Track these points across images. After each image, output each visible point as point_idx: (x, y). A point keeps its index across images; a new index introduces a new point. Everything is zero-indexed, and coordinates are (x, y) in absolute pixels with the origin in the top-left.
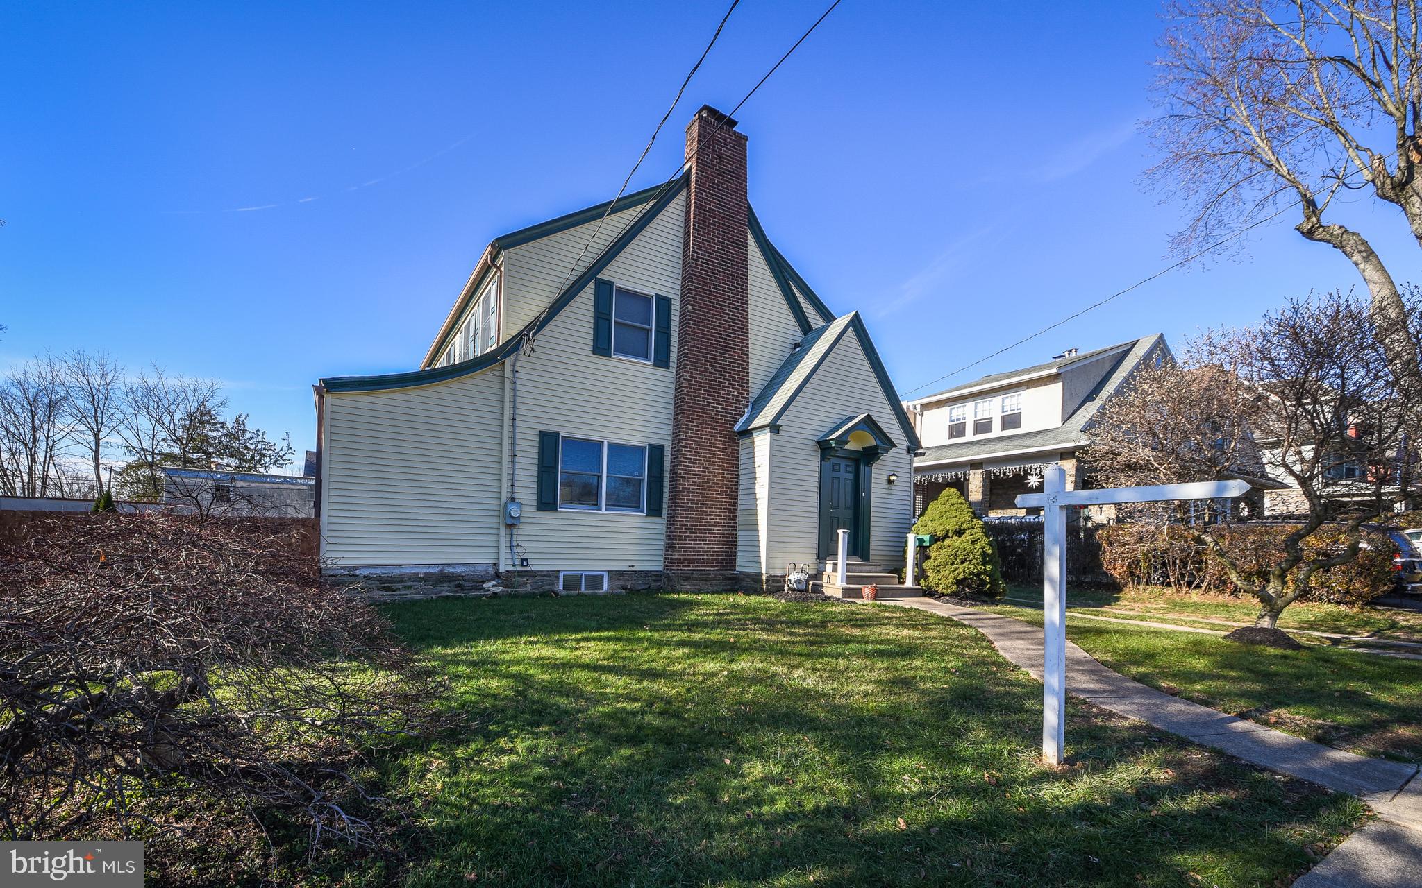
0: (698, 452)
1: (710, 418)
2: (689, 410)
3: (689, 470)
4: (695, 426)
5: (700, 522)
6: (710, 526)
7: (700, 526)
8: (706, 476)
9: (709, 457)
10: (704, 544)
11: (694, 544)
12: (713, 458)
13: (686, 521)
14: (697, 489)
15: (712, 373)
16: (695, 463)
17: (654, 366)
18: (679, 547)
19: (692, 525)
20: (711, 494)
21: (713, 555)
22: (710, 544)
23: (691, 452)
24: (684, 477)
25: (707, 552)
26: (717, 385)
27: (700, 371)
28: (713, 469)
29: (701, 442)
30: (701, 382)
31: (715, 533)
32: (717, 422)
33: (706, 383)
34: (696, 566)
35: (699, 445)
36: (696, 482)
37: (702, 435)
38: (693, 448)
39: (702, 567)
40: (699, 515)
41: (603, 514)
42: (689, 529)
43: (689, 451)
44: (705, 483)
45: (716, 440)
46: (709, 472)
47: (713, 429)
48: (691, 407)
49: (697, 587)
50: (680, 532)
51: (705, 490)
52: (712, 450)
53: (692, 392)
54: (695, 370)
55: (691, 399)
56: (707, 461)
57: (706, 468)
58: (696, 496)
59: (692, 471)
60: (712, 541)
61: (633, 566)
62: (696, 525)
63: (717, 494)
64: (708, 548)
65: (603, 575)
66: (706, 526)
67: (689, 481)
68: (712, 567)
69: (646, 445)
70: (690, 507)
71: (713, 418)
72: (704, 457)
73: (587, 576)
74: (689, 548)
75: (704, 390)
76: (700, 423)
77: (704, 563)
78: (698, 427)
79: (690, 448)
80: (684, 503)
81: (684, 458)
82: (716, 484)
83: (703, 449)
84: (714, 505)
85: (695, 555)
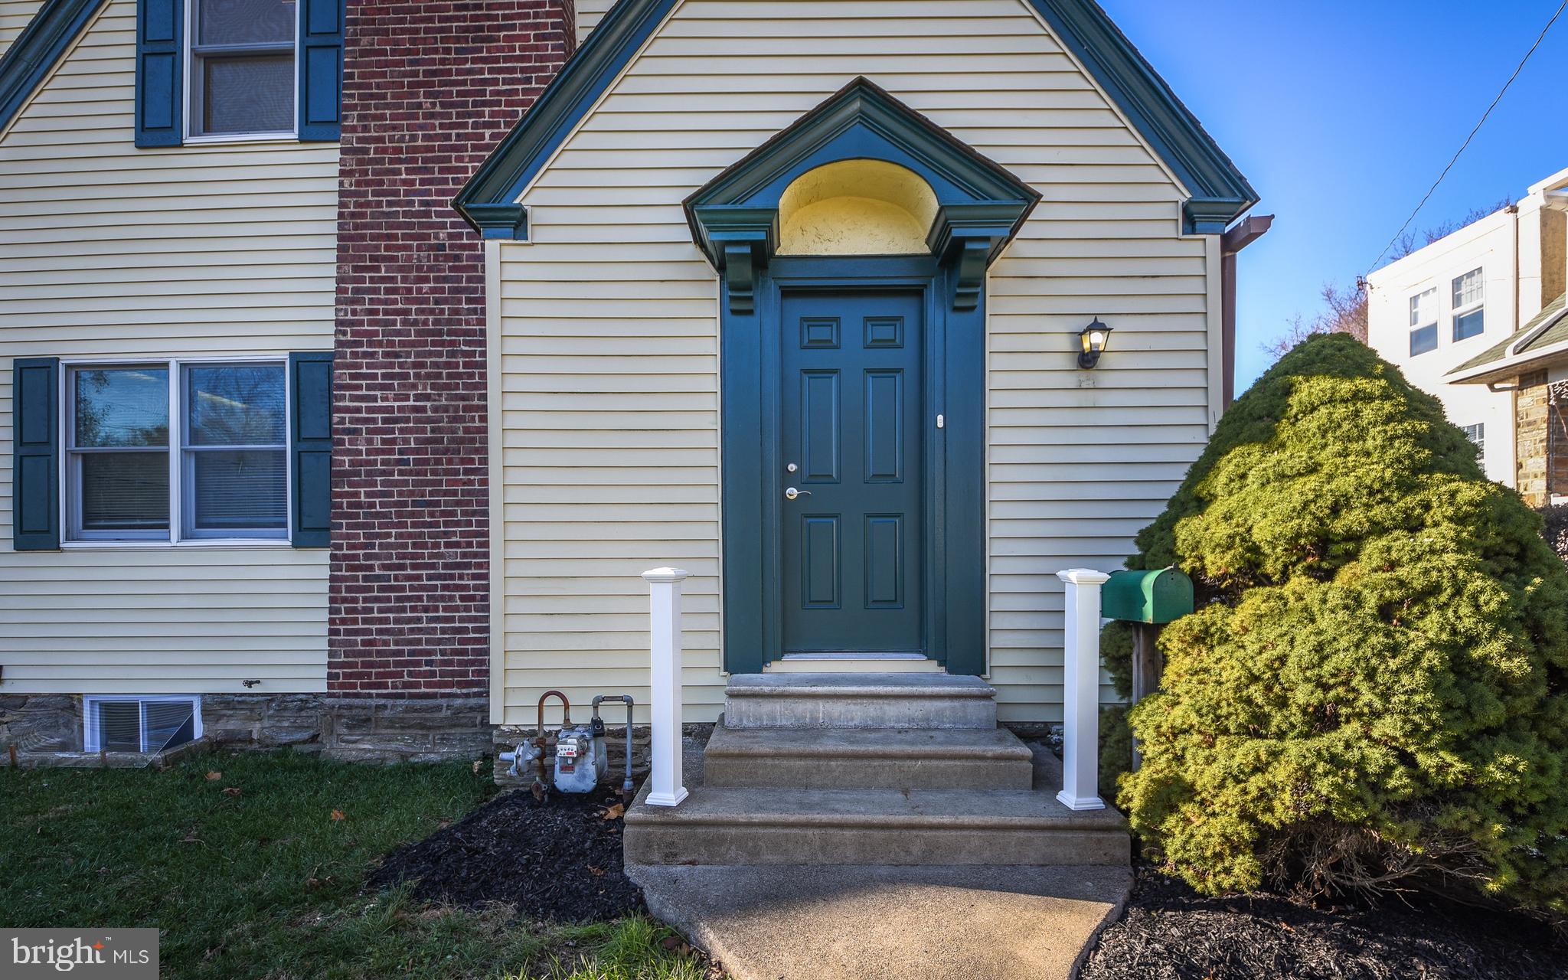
0: (397, 355)
1: (431, 248)
2: (363, 237)
3: (369, 410)
4: (383, 279)
5: (413, 556)
6: (446, 566)
7: (414, 567)
8: (429, 420)
9: (435, 365)
10: (430, 620)
11: (397, 621)
12: (448, 365)
13: (367, 557)
14: (399, 462)
15: (433, 116)
16: (390, 387)
17: (302, 140)
18: (348, 632)
19: (384, 567)
20: (446, 472)
21: (464, 652)
22: (452, 619)
23: (372, 355)
24: (356, 432)
25: (439, 642)
26: (454, 148)
27: (393, 117)
28: (450, 398)
29: (404, 322)
30: (399, 150)
31: (466, 588)
32: (457, 258)
33: (416, 149)
34: (406, 685)
35: (398, 333)
36: (393, 441)
37: (408, 301)
38: (380, 344)
39: (427, 685)
40: (410, 536)
41: (174, 549)
42: (378, 578)
43: (366, 355)
44: (428, 441)
45: (456, 312)
46: (435, 409)
47: (445, 279)
48: (365, 226)
49: (393, 745)
50: (349, 589)
51: (426, 462)
52: (442, 344)
53: (368, 183)
54: (375, 117)
55: (368, 204)
56: (428, 376)
57: (427, 397)
58: (396, 483)
59: (380, 410)
60: (457, 609)
61: (249, 684)
62: (402, 567)
63: (467, 472)
64: (443, 631)
65: (189, 707)
66: (433, 566)
67: (370, 442)
68: (460, 685)
69: (285, 356)
70: (377, 515)
71: (442, 247)
72: (415, 365)
73: (151, 707)
74: (380, 632)
75: (409, 171)
76: (401, 269)
77: (433, 674)
78: (393, 279)
79: (370, 344)
80: (359, 505)
81: (353, 377)
82: (462, 441)
83: (412, 344)
84: (458, 503)
85: (400, 653)
